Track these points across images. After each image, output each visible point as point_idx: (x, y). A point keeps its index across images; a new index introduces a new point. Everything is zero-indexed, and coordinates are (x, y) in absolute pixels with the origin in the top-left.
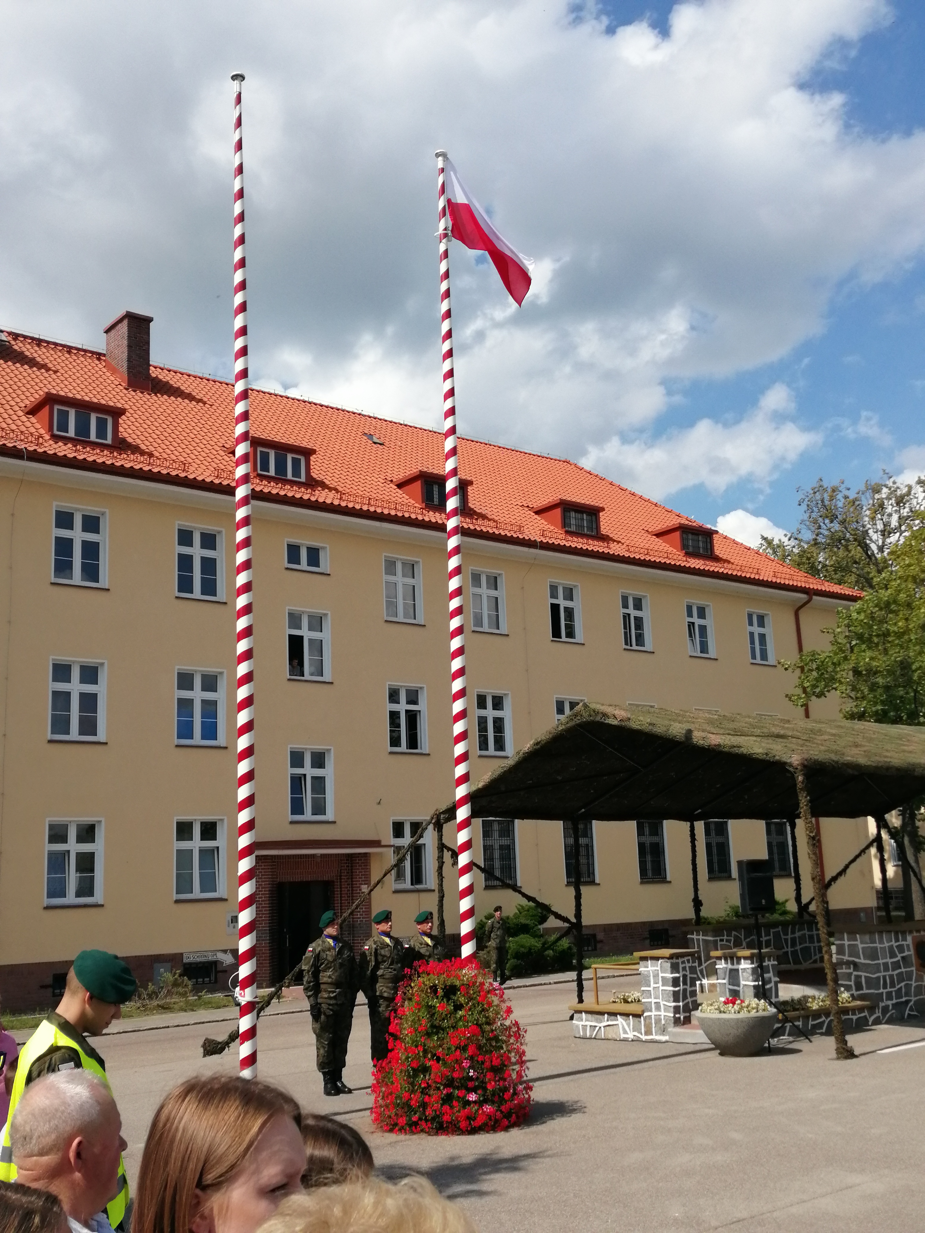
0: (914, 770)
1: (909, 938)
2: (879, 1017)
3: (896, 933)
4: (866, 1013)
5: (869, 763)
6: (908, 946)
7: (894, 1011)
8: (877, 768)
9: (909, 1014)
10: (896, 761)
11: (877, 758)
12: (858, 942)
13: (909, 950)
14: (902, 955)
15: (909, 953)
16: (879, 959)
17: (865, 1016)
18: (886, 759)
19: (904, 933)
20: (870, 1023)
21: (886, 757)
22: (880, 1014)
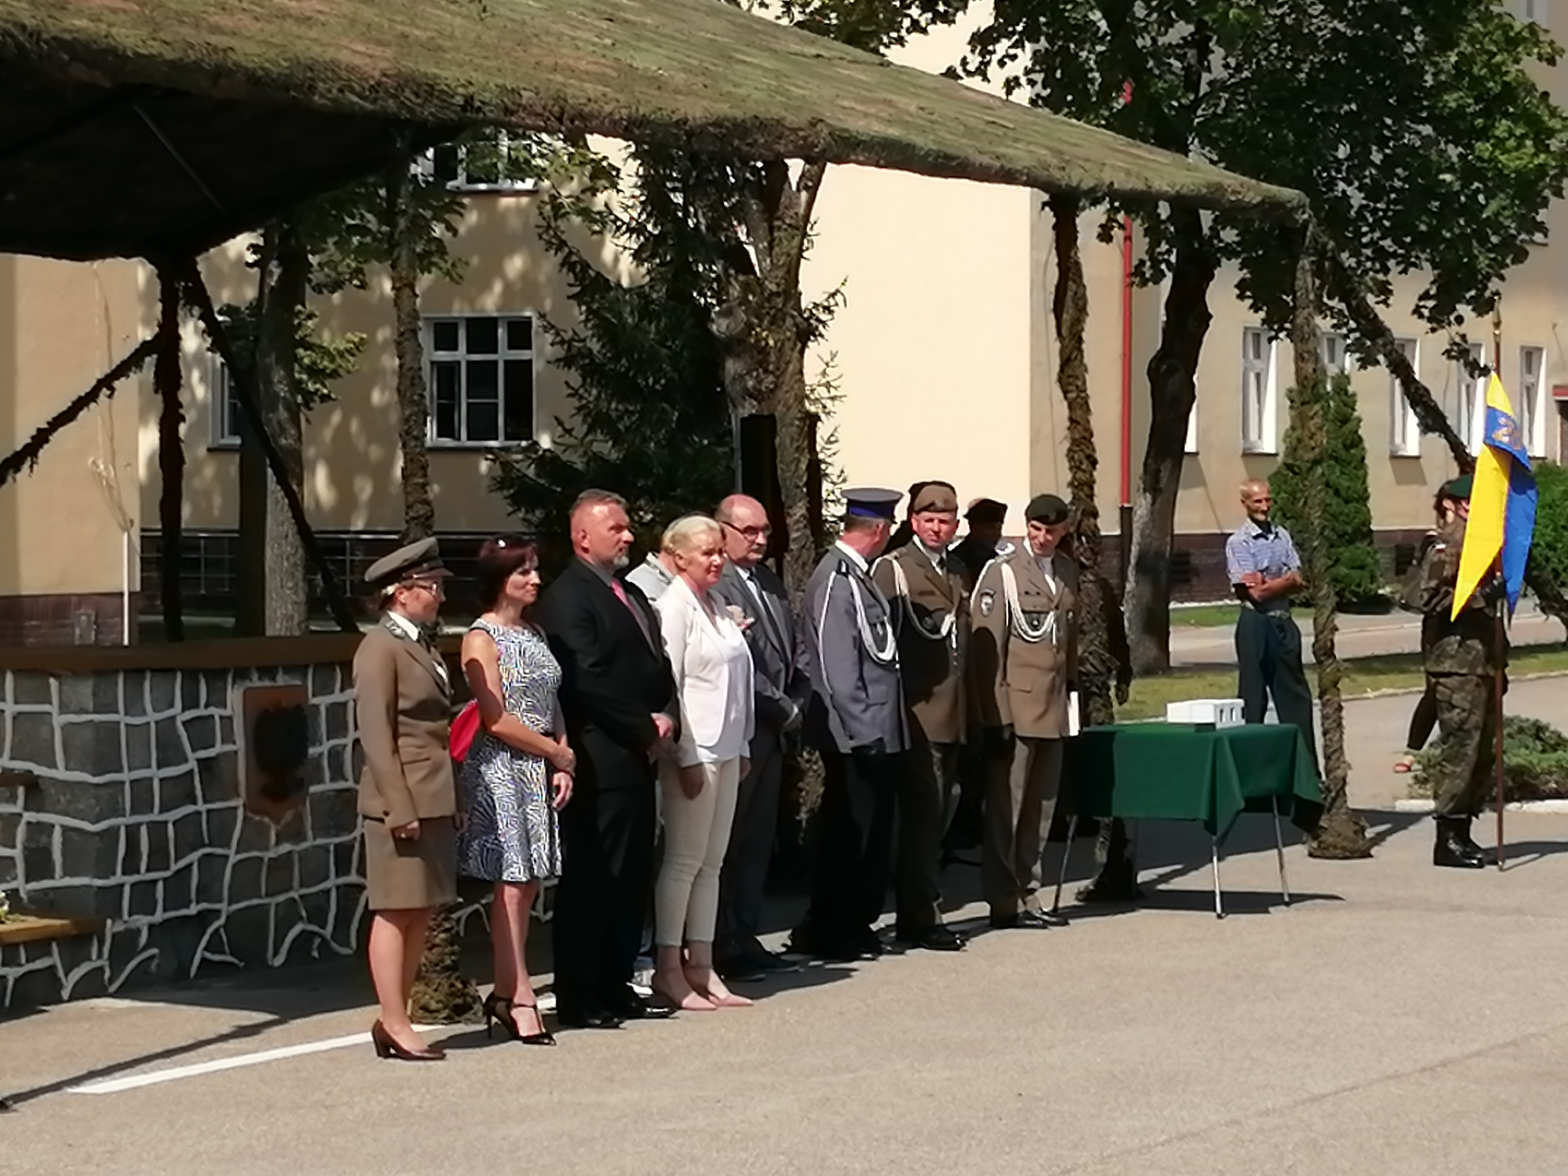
0: (312, 88)
1: (234, 696)
2: (101, 969)
3: (191, 677)
4: (55, 959)
5: (155, 48)
6: (227, 720)
7: (155, 951)
8: (175, 65)
9: (203, 960)
10: (251, 48)
11: (188, 33)
12: (53, 708)
13: (228, 738)
14: (203, 754)
15: (230, 747)
16: (120, 770)
17: (52, 968)
18: (214, 39)
19: (216, 677)
20: (65, 994)
21: (215, 29)
22: (104, 963)
